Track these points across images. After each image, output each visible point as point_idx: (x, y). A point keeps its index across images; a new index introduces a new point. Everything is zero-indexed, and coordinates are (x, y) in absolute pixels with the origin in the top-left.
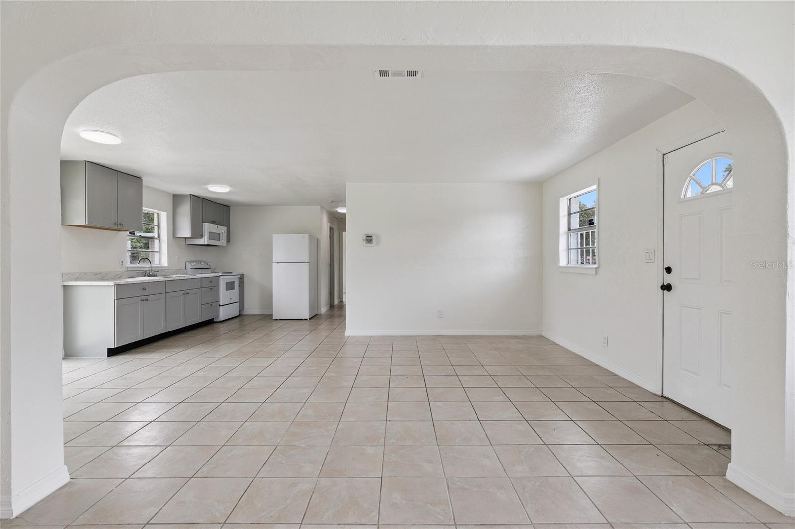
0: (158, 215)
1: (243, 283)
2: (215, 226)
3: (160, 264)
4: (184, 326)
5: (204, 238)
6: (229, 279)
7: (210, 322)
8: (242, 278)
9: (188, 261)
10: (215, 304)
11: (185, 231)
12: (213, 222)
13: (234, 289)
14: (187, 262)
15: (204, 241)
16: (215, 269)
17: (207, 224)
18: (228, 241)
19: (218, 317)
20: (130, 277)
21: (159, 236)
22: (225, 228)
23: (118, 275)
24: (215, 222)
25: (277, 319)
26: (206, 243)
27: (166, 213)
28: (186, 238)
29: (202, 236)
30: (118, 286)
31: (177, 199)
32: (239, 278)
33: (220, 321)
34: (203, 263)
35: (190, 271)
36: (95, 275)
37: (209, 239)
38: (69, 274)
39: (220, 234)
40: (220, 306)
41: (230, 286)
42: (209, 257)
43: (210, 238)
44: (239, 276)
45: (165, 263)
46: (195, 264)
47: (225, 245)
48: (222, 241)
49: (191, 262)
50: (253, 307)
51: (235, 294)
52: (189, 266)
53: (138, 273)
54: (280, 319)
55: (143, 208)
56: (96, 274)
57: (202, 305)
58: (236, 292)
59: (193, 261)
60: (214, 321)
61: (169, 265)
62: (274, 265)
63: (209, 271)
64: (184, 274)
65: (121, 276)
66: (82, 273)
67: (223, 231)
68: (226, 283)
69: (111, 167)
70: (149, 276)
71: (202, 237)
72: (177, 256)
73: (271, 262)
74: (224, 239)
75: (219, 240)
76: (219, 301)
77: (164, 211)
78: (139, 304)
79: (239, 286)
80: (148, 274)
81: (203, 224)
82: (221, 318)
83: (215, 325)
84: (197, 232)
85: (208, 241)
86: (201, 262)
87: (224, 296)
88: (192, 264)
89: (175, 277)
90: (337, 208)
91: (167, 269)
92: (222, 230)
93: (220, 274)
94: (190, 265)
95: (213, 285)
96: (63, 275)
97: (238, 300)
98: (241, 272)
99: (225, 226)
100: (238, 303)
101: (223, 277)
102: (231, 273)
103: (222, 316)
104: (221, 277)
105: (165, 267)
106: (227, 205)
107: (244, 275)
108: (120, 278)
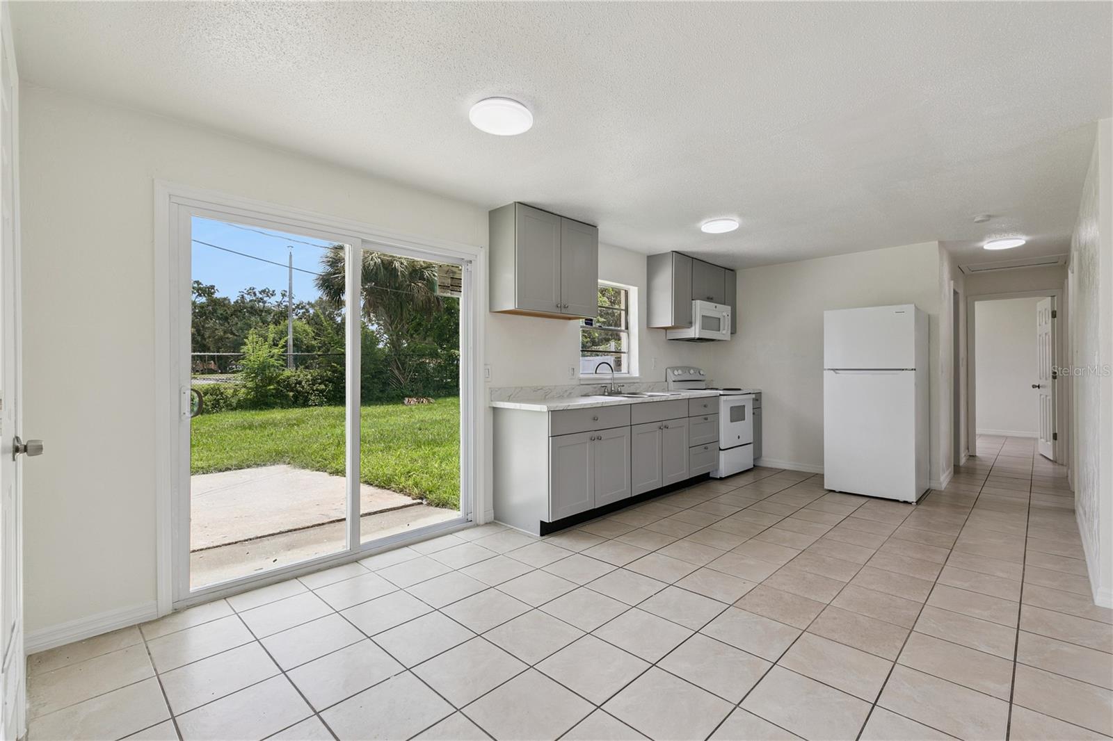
0: (626, 292)
1: (760, 408)
2: (712, 305)
3: (629, 373)
4: (661, 486)
5: (693, 328)
6: (735, 400)
7: (704, 479)
8: (758, 398)
9: (669, 368)
10: (712, 446)
11: (664, 317)
12: (710, 299)
13: (744, 419)
14: (669, 370)
15: (694, 332)
16: (712, 380)
17: (698, 301)
18: (734, 332)
19: (717, 470)
20: (584, 393)
21: (627, 328)
22: (729, 308)
23: (566, 391)
24: (712, 299)
25: (834, 491)
26: (697, 336)
27: (636, 288)
28: (666, 329)
29: (690, 324)
30: (554, 413)
31: (653, 262)
32: (753, 399)
33: (721, 479)
34: (692, 371)
35: (672, 385)
36: (534, 391)
37: (703, 329)
38: (500, 389)
39: (719, 319)
40: (720, 450)
41: (737, 414)
42: (701, 359)
43: (704, 327)
44: (754, 396)
45: (635, 372)
46: (680, 372)
47: (729, 339)
48: (724, 332)
49: (674, 368)
50: (778, 455)
51: (745, 428)
52: (671, 377)
53: (595, 388)
54: (840, 492)
55: (599, 281)
56: (536, 390)
57: (690, 447)
58: (747, 425)
59: (677, 368)
60: (711, 476)
61: (640, 375)
62: (828, 376)
63: (702, 385)
64: (663, 391)
65: (570, 393)
66: (518, 390)
67: (725, 314)
68: (732, 408)
69: (550, 210)
70: (610, 394)
71: (692, 326)
72: (653, 360)
73: (821, 369)
74: (726, 328)
75: (719, 330)
76: (718, 441)
77: (634, 286)
78: (588, 445)
79: (754, 414)
80: (609, 391)
81: (693, 301)
82: (723, 472)
83: (714, 485)
84: (683, 317)
85: (700, 331)
86: (689, 368)
87: (729, 432)
88: (676, 373)
89: (646, 397)
90: (981, 239)
91: (638, 381)
92: (723, 311)
93: (721, 392)
94: (672, 374)
95: (706, 412)
96: (492, 391)
97: (752, 441)
98: (757, 387)
99: (729, 305)
100: (752, 445)
101: (725, 397)
102: (739, 389)
103: (724, 470)
104: (722, 397)
105: (635, 378)
106: (732, 268)
107: (760, 393)
108: (570, 396)
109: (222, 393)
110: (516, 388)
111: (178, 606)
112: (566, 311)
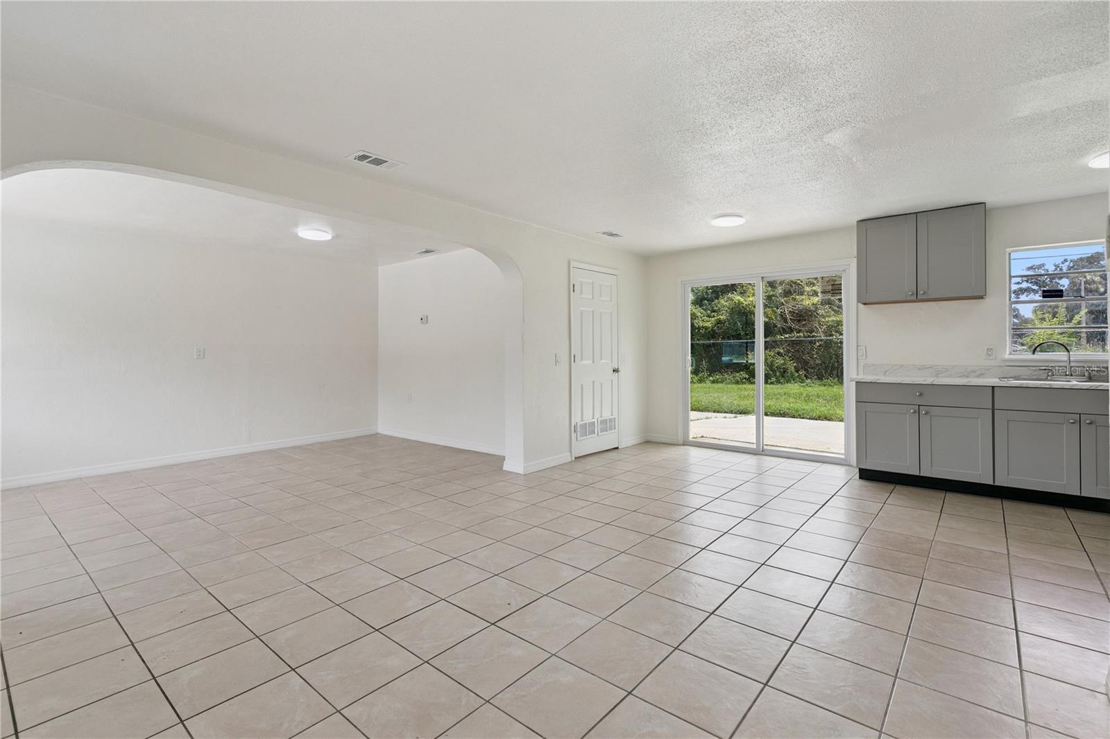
38: (874, 365)
66: (898, 365)
110: (894, 365)
112: (925, 297)
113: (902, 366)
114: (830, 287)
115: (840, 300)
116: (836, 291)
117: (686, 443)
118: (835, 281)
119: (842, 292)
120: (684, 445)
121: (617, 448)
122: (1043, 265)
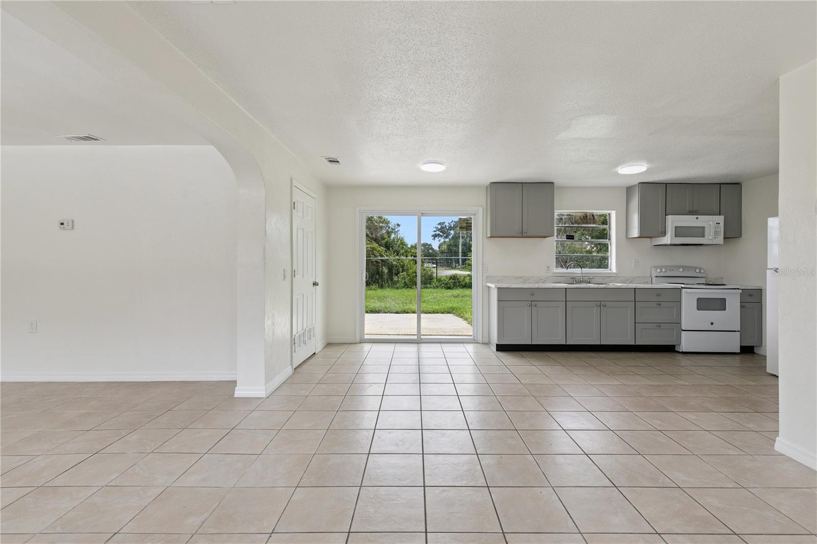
0: (610, 215)
1: (758, 302)
2: (692, 217)
3: (611, 270)
4: (598, 344)
5: (666, 236)
6: (709, 293)
8: (754, 294)
10: (676, 325)
12: (693, 212)
13: (724, 309)
14: (653, 268)
15: (667, 240)
17: (674, 216)
19: (680, 345)
21: (610, 239)
22: (719, 218)
23: (541, 280)
24: (696, 212)
26: (669, 243)
27: (614, 211)
29: (664, 234)
30: (499, 289)
31: (629, 192)
32: (745, 294)
33: (683, 353)
34: (682, 270)
36: (515, 279)
37: (679, 236)
39: (704, 227)
40: (682, 330)
41: (710, 304)
44: (741, 291)
45: (614, 269)
46: (664, 270)
48: (711, 237)
49: (658, 267)
51: (726, 318)
52: (656, 274)
53: (567, 279)
56: (518, 278)
57: (636, 323)
58: (729, 315)
61: (618, 271)
62: (770, 274)
66: (504, 276)
67: (712, 223)
68: (698, 299)
69: (514, 182)
72: (633, 260)
74: (715, 234)
75: (704, 236)
76: (680, 323)
78: (526, 308)
79: (744, 306)
81: (667, 216)
83: (676, 354)
84: (651, 229)
85: (675, 239)
86: (680, 267)
87: (693, 317)
88: (660, 270)
91: (617, 275)
92: (710, 221)
93: (683, 286)
97: (740, 329)
98: (757, 284)
99: (721, 215)
100: (738, 333)
101: (686, 289)
102: (725, 285)
103: (684, 346)
104: (684, 289)
105: (614, 273)
106: (737, 181)
107: (761, 289)
108: (544, 282)
109: (458, 279)
110: (503, 277)
111: (361, 341)
112: (526, 235)
113: (507, 277)
114: (465, 225)
115: (471, 234)
116: (469, 228)
117: (363, 341)
118: (468, 220)
119: (472, 228)
120: (360, 343)
121: (315, 353)
122: (444, 222)
